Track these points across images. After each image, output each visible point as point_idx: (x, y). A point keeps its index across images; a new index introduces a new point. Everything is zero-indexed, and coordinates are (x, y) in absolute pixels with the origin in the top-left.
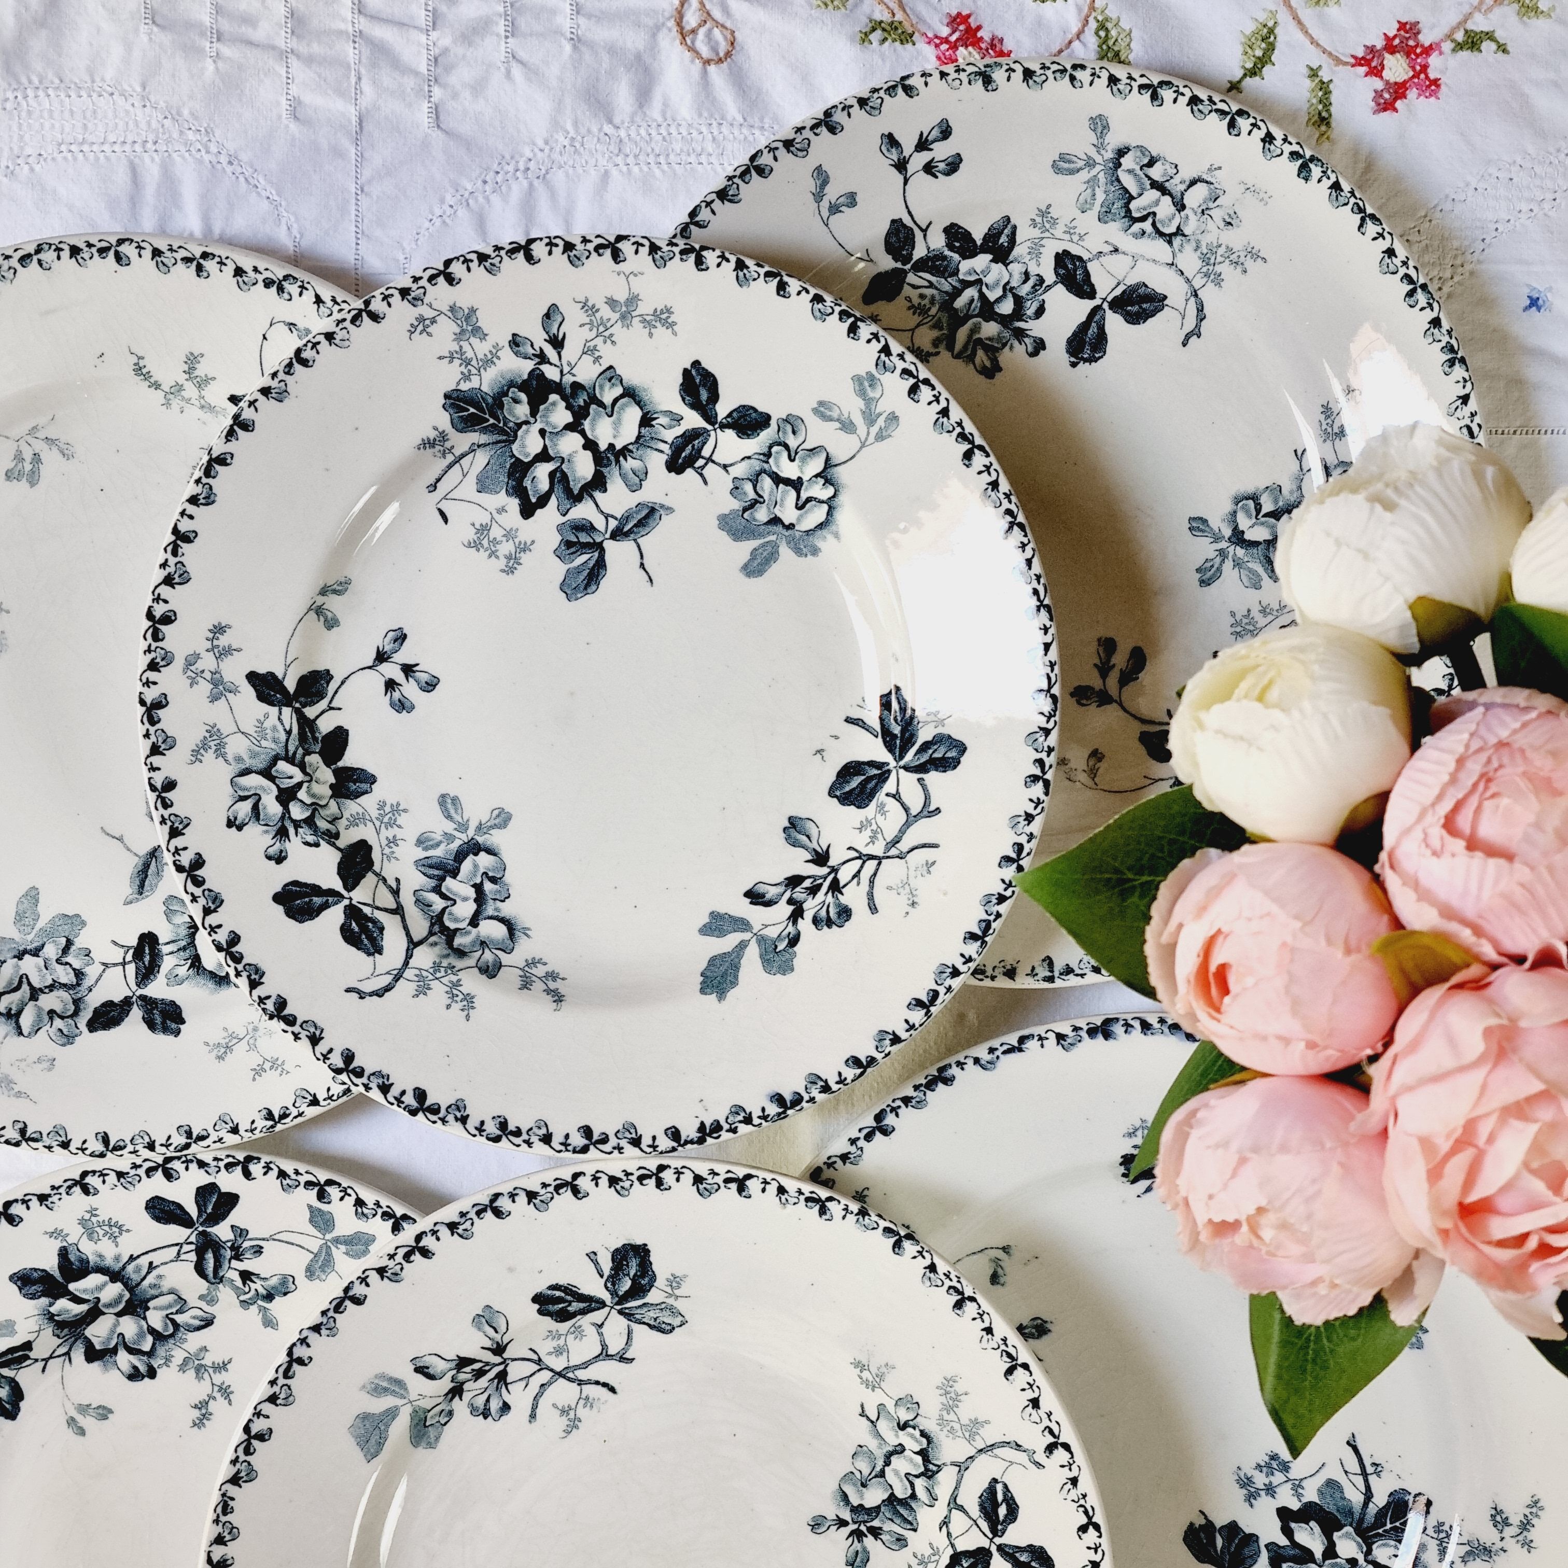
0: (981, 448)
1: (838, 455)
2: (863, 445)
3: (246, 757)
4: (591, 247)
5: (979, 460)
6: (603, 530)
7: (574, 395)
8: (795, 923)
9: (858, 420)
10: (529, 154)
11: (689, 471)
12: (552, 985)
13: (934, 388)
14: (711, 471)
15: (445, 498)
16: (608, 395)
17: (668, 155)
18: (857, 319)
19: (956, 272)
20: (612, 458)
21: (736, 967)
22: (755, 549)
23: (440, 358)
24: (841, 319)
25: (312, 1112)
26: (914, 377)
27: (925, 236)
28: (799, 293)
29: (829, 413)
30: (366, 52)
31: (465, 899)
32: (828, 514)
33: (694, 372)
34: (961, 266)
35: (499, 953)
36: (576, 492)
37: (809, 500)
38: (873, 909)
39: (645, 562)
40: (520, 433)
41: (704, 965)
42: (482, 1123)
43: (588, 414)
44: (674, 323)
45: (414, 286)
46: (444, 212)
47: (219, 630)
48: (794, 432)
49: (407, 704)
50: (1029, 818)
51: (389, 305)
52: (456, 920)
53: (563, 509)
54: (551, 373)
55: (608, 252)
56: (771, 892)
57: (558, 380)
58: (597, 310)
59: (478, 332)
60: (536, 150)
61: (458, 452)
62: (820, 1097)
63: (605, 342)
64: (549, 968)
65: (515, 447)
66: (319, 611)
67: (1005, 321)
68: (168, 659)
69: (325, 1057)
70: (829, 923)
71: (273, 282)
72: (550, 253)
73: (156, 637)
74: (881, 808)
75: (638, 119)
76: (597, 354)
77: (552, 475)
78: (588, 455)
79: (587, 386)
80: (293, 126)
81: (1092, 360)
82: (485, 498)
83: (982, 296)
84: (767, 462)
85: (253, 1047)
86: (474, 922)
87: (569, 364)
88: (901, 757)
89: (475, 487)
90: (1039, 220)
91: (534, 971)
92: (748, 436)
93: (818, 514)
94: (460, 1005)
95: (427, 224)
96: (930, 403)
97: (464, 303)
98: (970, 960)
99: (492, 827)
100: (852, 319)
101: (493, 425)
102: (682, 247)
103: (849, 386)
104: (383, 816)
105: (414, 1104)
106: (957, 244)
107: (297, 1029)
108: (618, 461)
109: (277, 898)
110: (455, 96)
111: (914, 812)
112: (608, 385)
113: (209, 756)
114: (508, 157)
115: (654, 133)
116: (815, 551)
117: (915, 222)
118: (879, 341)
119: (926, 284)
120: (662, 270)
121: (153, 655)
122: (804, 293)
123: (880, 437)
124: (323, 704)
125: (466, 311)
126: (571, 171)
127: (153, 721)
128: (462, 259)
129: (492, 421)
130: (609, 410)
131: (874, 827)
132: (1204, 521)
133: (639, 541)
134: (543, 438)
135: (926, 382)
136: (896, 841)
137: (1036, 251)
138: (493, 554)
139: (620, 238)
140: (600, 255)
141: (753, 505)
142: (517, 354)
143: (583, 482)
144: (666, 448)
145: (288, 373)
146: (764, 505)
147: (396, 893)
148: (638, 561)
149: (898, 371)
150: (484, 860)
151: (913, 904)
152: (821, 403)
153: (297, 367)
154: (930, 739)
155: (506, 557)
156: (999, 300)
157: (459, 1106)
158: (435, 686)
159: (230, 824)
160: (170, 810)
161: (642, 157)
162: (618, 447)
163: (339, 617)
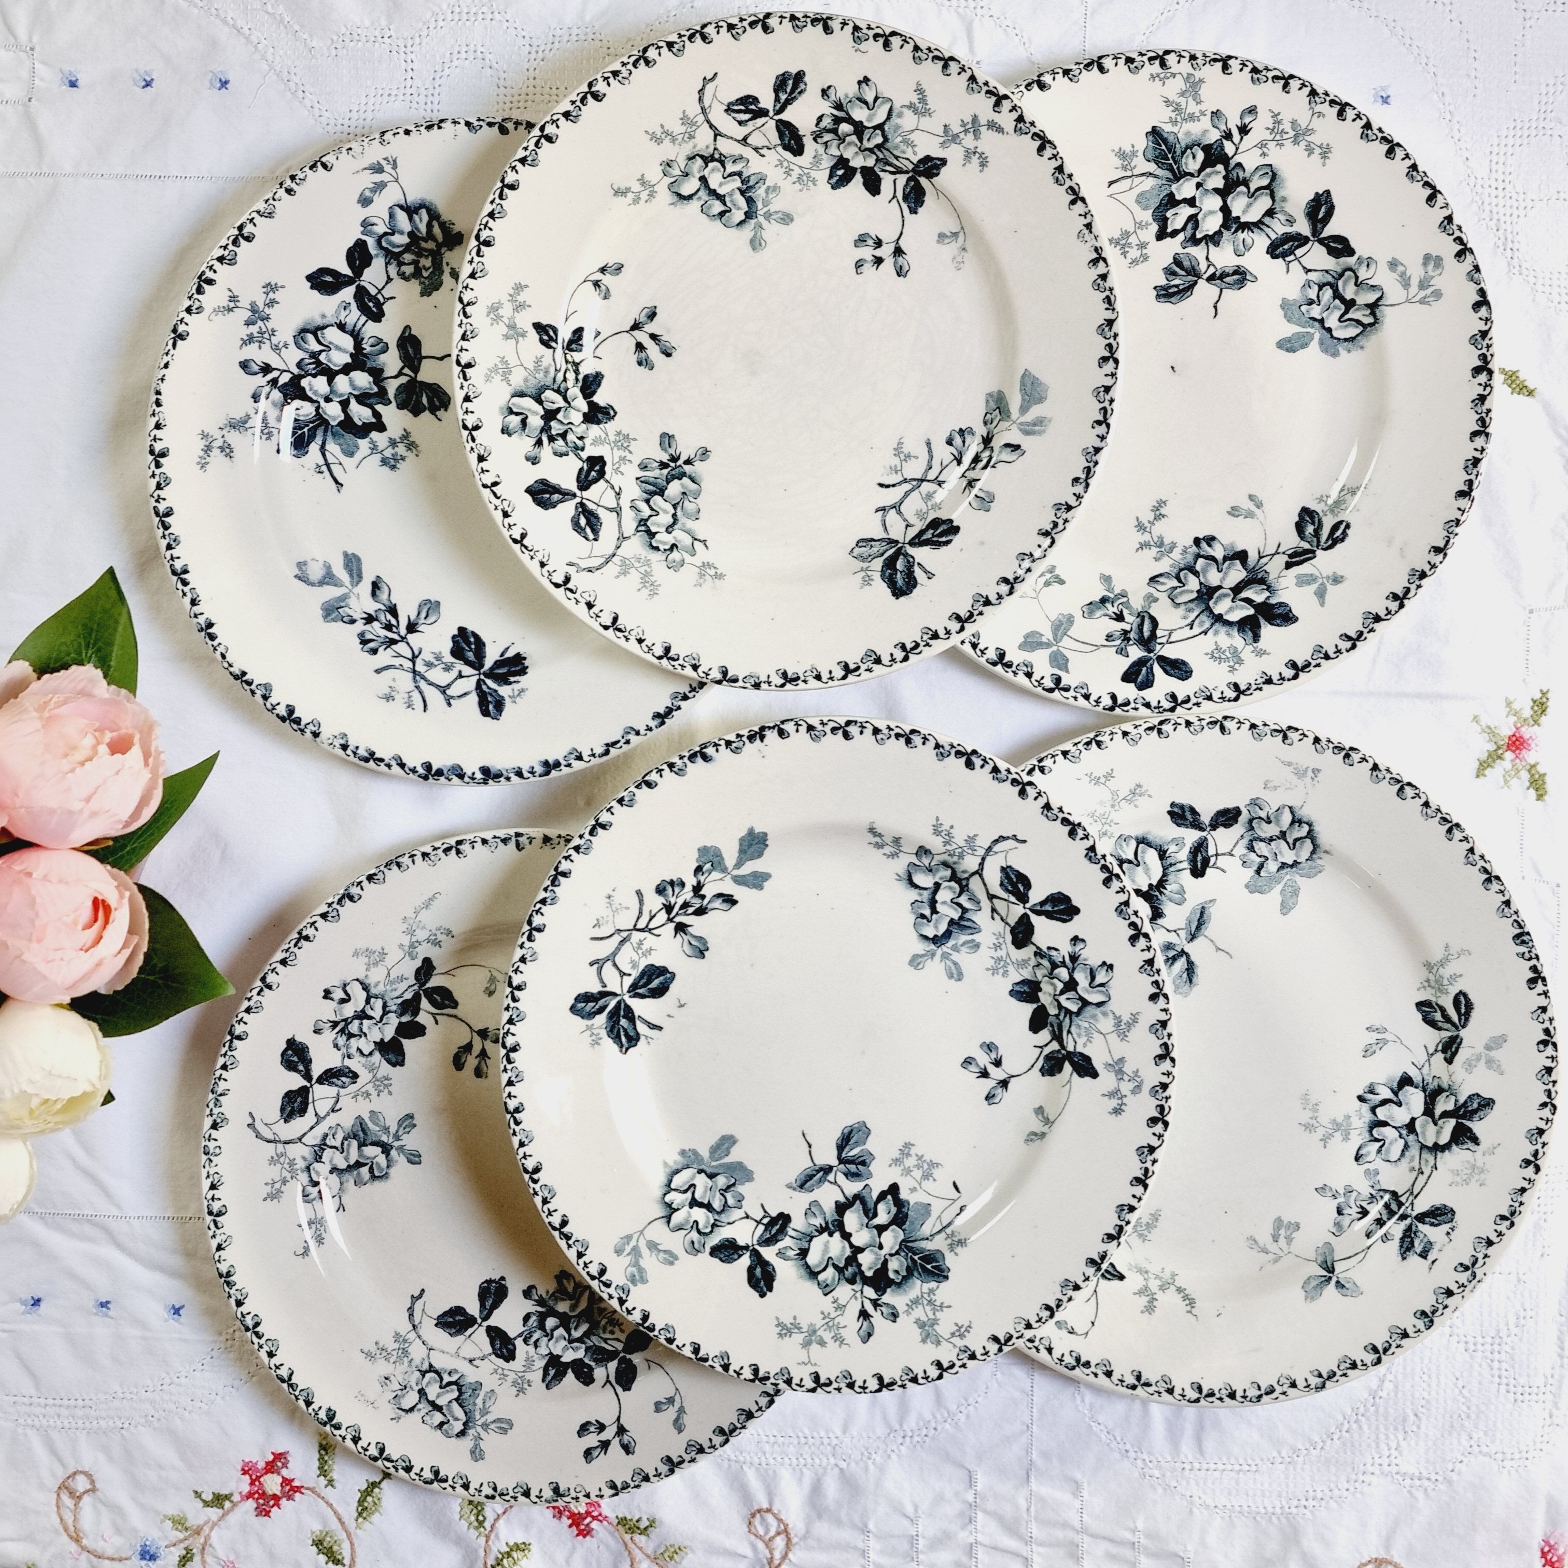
0: (554, 1228)
1: (661, 1225)
2: (642, 1232)
3: (1100, 1015)
4: (835, 1385)
5: (556, 1220)
6: (839, 1174)
7: (854, 1275)
8: (699, 882)
9: (644, 1251)
10: (903, 1448)
11: (774, 1214)
12: (878, 839)
13: (588, 1273)
14: (759, 1214)
15: (954, 1201)
16: (830, 1274)
17: (799, 1443)
18: (642, 1325)
19: (587, 1350)
20: (831, 1226)
21: (742, 851)
22: (727, 1155)
23: (949, 1306)
24: (654, 1325)
25: (1067, 746)
26: (602, 1282)
27: (608, 1377)
28: (684, 1345)
29: (666, 1256)
30: (1022, 1530)
31: (944, 903)
32: (671, 1181)
33: (765, 1289)
34: (584, 1353)
35: (918, 863)
36: (858, 1202)
37: (686, 1191)
38: (639, 893)
39: (808, 1149)
40: (897, 1247)
41: (766, 852)
42: (924, 743)
43: (846, 1259)
44: (778, 1325)
45: (965, 1361)
47: (1117, 1111)
48: (693, 1242)
49: (986, 1048)
50: (523, 960)
51: (984, 1348)
52: (950, 888)
53: (868, 1190)
54: (870, 1292)
55: (822, 1380)
56: (718, 903)
57: (865, 1286)
58: (833, 1337)
59: (921, 1325)
60: (897, 1451)
61: (943, 1235)
62: (675, 759)
63: (829, 1314)
64: (881, 851)
65: (902, 1237)
66: (1047, 1121)
67: (552, 1313)
68: (1154, 1092)
69: (1039, 794)
70: (672, 883)
71: (1084, 1365)
72: (865, 1382)
73: (1162, 1108)
74: (634, 965)
75: (820, 1471)
76: (835, 1305)
77: (875, 1215)
79: (844, 1281)
80: (1079, 1476)
81: (489, 1282)
82: (926, 1199)
83: (568, 1331)
84: (715, 1220)
85: (1115, 793)
86: (937, 886)
87: (856, 1298)
88: (619, 1003)
89: (933, 1208)
90: (526, 1386)
91: (892, 850)
92: (727, 1240)
93: (679, 1181)
94: (943, 828)
95: (979, 1400)
96: (591, 1262)
97: (930, 1346)
98: (566, 858)
99: (923, 956)
100: (646, 1325)
101: (915, 1254)
102: (768, 1383)
103: (650, 1276)
104: (1004, 966)
105: (974, 758)
106: (585, 1370)
107: (1061, 815)
108: (827, 1223)
109: (1076, 911)
110: (957, 1494)
111: (609, 963)
112: (829, 1282)
113: (1126, 1018)
114: (918, 1446)
115: (809, 1460)
116: (683, 1153)
117: (613, 1388)
118: (627, 1308)
119: (609, 1342)
120: (783, 1366)
121: (1164, 1095)
122: (680, 1346)
123: (629, 1238)
124: (1047, 1051)
125: (928, 1341)
126: (871, 1434)
127: (1165, 1045)
128: (930, 1379)
129: (916, 1257)
130: (830, 1263)
131: (640, 952)
132: (410, 1161)
133: (811, 1164)
134: (880, 1243)
135: (593, 1278)
136: (623, 942)
137: (529, 1361)
138: (920, 1158)
139: (813, 1390)
140: (829, 1378)
141: (728, 1188)
142: (894, 1307)
143: (853, 1209)
144: (791, 1232)
145: (1060, 1300)
146: (719, 1188)
147: (994, 910)
148: (813, 1149)
149: (613, 1286)
150: (930, 932)
151: (609, 897)
152: (672, 1263)
153: (1053, 1305)
154: (597, 1017)
155: (911, 1155)
156: (556, 1328)
157: (942, 756)
158: (965, 1061)
159: (1111, 967)
160: (1153, 979)
161: (818, 1443)
162: (826, 1234)
163: (1034, 1115)
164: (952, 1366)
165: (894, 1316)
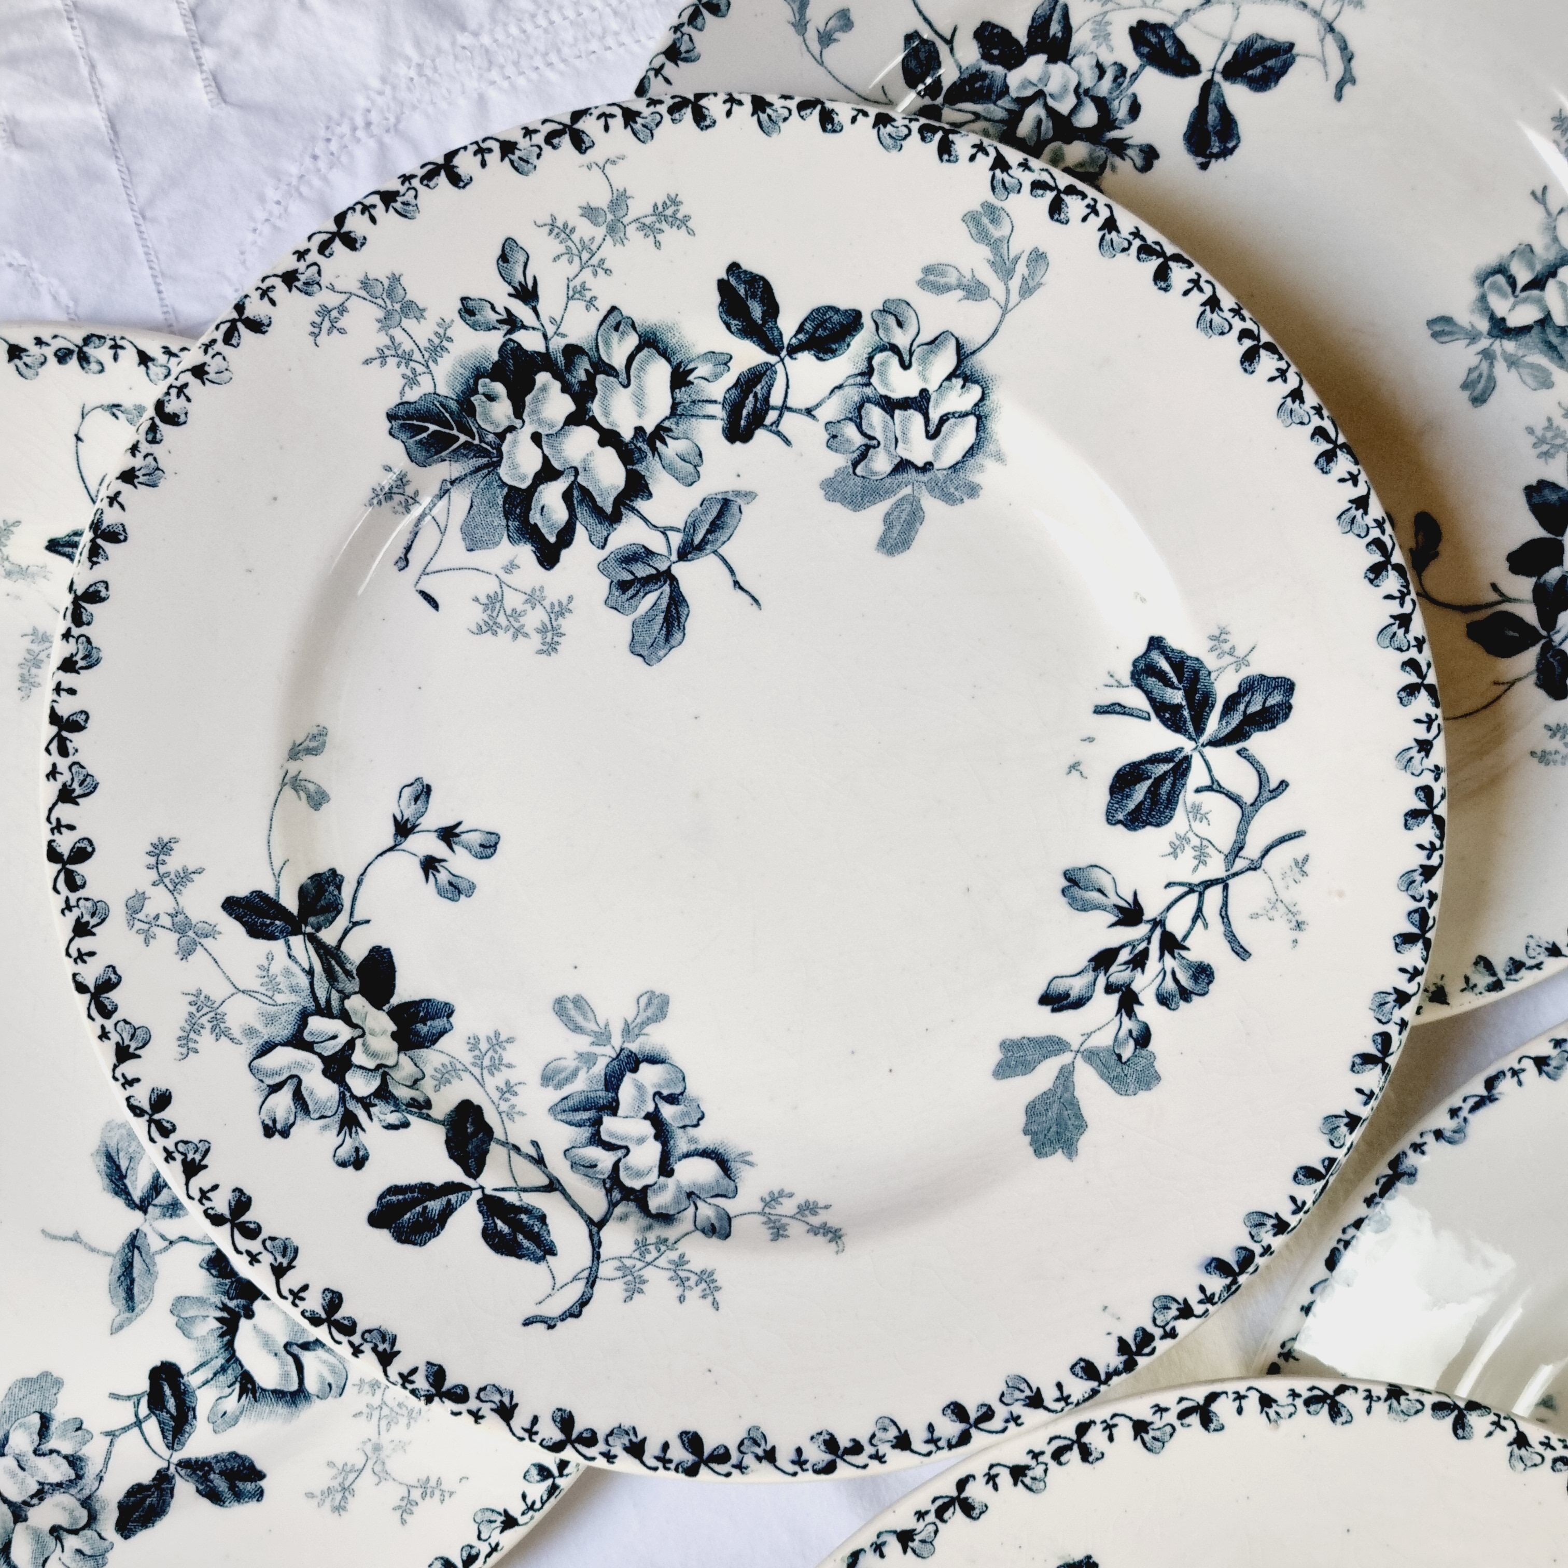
0: (1177, 258)
1: (973, 336)
2: (1005, 310)
3: (259, 1026)
4: (539, 139)
5: (1180, 275)
7: (570, 365)
8: (1131, 1014)
9: (988, 276)
10: (361, 102)
11: (760, 434)
12: (816, 1221)
13: (1084, 196)
14: (789, 424)
15: (424, 573)
16: (619, 353)
17: (559, 51)
18: (947, 132)
19: (1005, 90)
20: (645, 447)
21: (1072, 1105)
22: (888, 514)
23: (367, 362)
24: (923, 139)
25: (510, 1539)
26: (1051, 189)
27: (952, 50)
28: (854, 120)
29: (942, 281)
30: (91, 28)
31: (641, 1141)
32: (978, 430)
33: (733, 281)
34: (1008, 81)
35: (720, 1201)
36: (609, 510)
37: (943, 420)
38: (1242, 953)
39: (739, 578)
40: (505, 448)
41: (1021, 1119)
42: (799, 1451)
43: (595, 392)
44: (687, 218)
45: (301, 266)
46: (271, 213)
47: (161, 849)
48: (900, 324)
49: (463, 885)
50: (1425, 746)
51: (273, 303)
52: (639, 1174)
53: (598, 539)
54: (530, 341)
55: (566, 140)
56: (1077, 986)
57: (542, 349)
58: (573, 230)
59: (410, 309)
60: (373, 95)
61: (424, 499)
62: (1277, 1242)
63: (595, 274)
64: (799, 1199)
65: (503, 471)
66: (295, 783)
67: (1092, 135)
68: (100, 912)
69: (531, 1432)
70: (1185, 995)
71: (69, 352)
72: (484, 164)
73: (73, 885)
74: (1196, 812)
75: (501, 15)
76: (588, 295)
77: (567, 496)
78: (610, 452)
79: (586, 347)
80: (17, 157)
82: (481, 557)
83: (1051, 112)
84: (869, 384)
85: (382, 1475)
86: (666, 1169)
87: (553, 321)
88: (1200, 730)
89: (462, 545)
91: (779, 1210)
92: (833, 353)
93: (964, 434)
94: (698, 1291)
95: (250, 237)
96: (1085, 219)
97: (380, 272)
98: (1417, 972)
99: (644, 1024)
100: (940, 134)
101: (466, 445)
102: (669, 102)
104: (480, 1058)
105: (689, 1458)
106: (996, 52)
107: (473, 1404)
108: (654, 450)
109: (376, 1220)
110: (236, 53)
111: (1249, 796)
112: (615, 336)
113: (205, 1040)
114: (335, 115)
115: (529, 27)
116: (973, 490)
117: (936, 32)
118: (987, 154)
119: (971, 117)
120: (650, 144)
121: (76, 913)
122: (860, 117)
123: (1027, 290)
124: (342, 921)
125: (386, 283)
126: (430, 109)
127: (106, 1012)
128: (359, 208)
129: (463, 438)
130: (623, 376)
131: (1195, 841)
133: (720, 551)
134: (540, 446)
135: (1071, 190)
136: (1238, 849)
137: (1102, 34)
138: (519, 632)
139: (577, 115)
140: (554, 147)
141: (863, 455)
142: (474, 326)
143: (614, 494)
144: (717, 410)
145: (153, 441)
146: (881, 449)
147: (539, 1161)
148: (728, 580)
149: (1026, 187)
150: (649, 1075)
151: (1299, 925)
152: (928, 270)
153: (164, 428)
154: (1234, 689)
155: (538, 631)
156: (1074, 111)
157: (754, 1438)
158: (494, 846)
159: (269, 1131)
160: (174, 1137)
161: (524, 63)
162: (649, 429)
163: (325, 787)
164: (323, 248)
165: (468, 310)
